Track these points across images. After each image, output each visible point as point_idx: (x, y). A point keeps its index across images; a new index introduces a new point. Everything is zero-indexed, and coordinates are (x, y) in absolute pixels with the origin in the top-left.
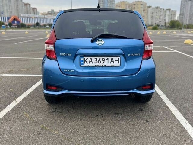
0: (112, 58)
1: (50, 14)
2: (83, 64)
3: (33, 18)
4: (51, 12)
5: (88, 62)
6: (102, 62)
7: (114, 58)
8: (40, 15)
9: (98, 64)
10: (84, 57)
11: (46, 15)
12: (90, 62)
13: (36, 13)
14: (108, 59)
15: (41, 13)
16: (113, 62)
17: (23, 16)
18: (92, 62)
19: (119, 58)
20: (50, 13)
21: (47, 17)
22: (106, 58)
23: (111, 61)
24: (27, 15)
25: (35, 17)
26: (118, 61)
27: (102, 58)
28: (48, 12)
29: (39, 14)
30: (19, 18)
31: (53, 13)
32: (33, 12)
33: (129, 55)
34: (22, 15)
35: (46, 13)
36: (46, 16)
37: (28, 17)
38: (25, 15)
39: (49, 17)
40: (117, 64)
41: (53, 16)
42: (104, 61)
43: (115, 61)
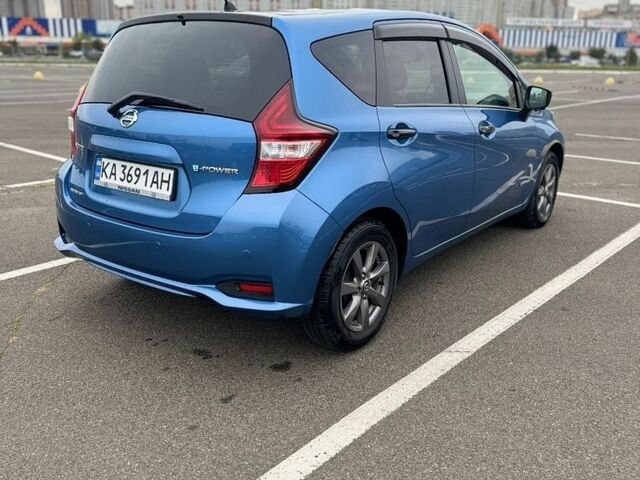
0: (156, 173)
1: (612, 13)
2: (98, 179)
3: (551, 30)
4: (618, 6)
5: (108, 175)
6: (135, 178)
7: (160, 170)
8: (575, 17)
9: (125, 184)
10: (103, 160)
11: (598, 17)
12: (112, 174)
13: (560, 12)
14: (147, 172)
15: (580, 14)
16: (157, 183)
17: (512, 23)
18: (115, 174)
19: (172, 172)
20: (614, 10)
21: (598, 26)
22: (143, 168)
23: (153, 182)
24: (524, 21)
25: (555, 28)
26: (168, 182)
27: (135, 166)
28: (606, 7)
29: (572, 17)
30: (497, 31)
31: (625, 9)
32: (552, 11)
33: (195, 168)
34: (509, 21)
35: (597, 10)
36: (591, 23)
37: (531, 28)
38: (519, 21)
39: (603, 26)
40: (165, 193)
41: (620, 19)
42: (138, 176)
43: (163, 181)
